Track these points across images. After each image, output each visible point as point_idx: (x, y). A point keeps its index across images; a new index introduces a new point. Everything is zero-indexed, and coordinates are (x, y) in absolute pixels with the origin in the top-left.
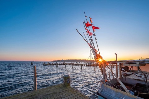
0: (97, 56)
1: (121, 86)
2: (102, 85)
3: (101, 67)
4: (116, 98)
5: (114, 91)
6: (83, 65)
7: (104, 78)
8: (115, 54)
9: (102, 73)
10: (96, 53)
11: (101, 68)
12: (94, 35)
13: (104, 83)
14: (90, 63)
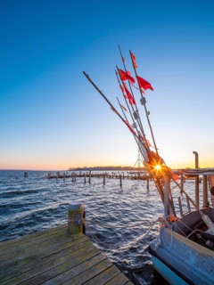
0: (151, 157)
1: (208, 231)
2: (162, 231)
3: (159, 184)
4: (199, 269)
5: (194, 251)
6: (124, 177)
7: (168, 213)
8: (194, 152)
9: (163, 198)
10: (148, 150)
11: (161, 188)
12: (143, 101)
13: (166, 227)
14: (139, 173)
